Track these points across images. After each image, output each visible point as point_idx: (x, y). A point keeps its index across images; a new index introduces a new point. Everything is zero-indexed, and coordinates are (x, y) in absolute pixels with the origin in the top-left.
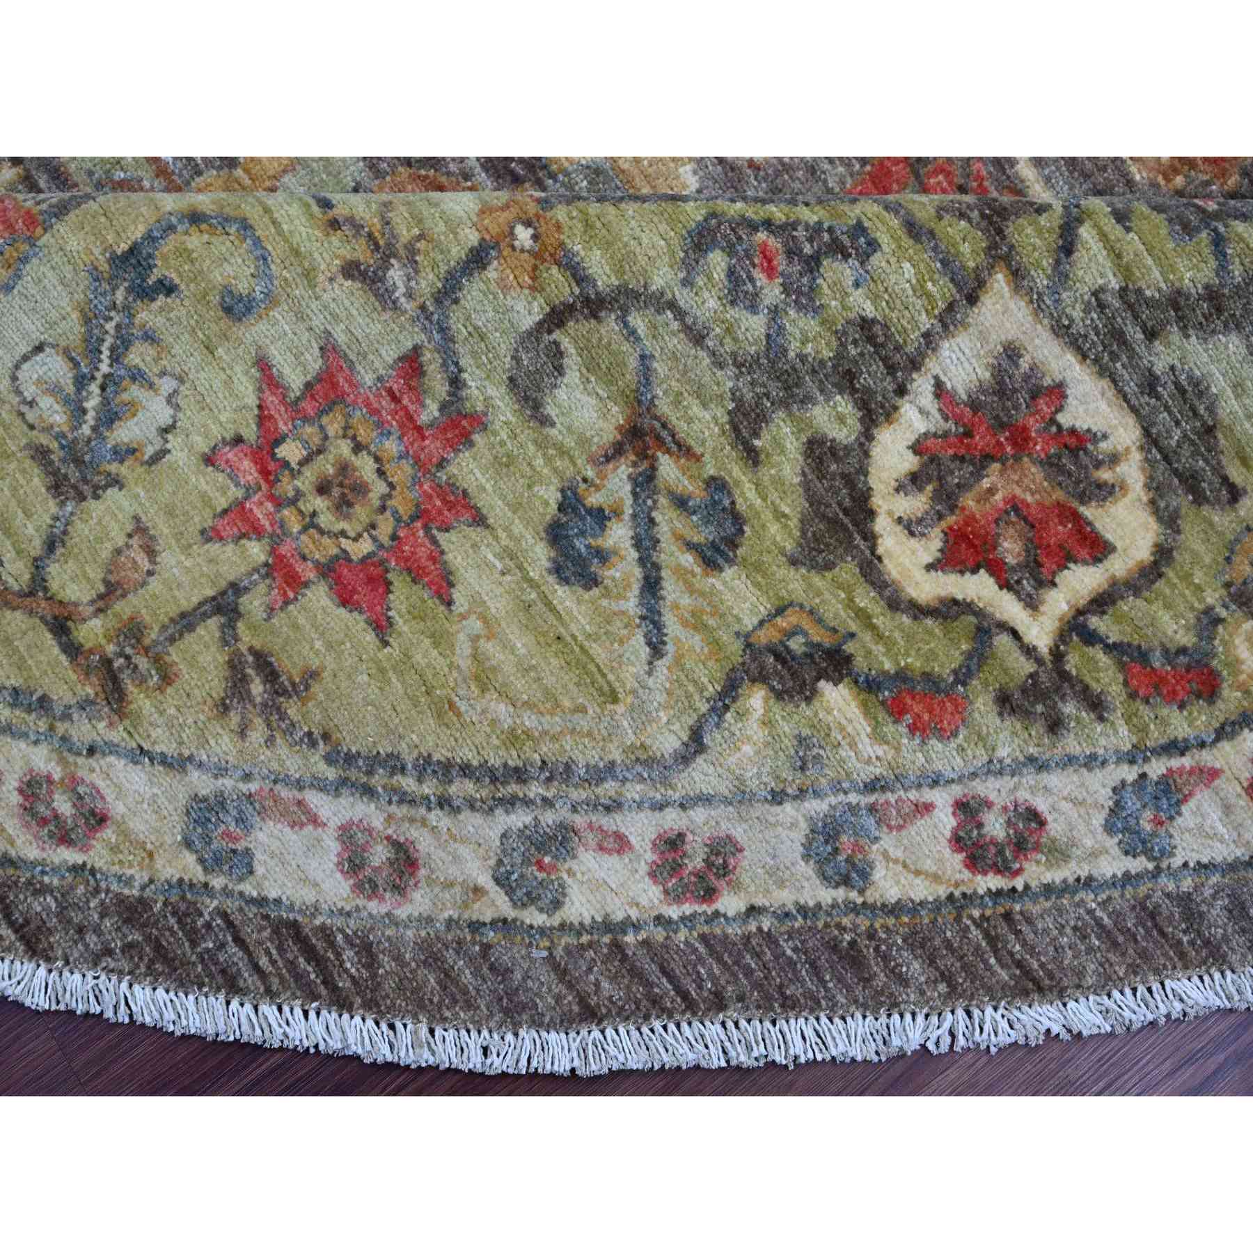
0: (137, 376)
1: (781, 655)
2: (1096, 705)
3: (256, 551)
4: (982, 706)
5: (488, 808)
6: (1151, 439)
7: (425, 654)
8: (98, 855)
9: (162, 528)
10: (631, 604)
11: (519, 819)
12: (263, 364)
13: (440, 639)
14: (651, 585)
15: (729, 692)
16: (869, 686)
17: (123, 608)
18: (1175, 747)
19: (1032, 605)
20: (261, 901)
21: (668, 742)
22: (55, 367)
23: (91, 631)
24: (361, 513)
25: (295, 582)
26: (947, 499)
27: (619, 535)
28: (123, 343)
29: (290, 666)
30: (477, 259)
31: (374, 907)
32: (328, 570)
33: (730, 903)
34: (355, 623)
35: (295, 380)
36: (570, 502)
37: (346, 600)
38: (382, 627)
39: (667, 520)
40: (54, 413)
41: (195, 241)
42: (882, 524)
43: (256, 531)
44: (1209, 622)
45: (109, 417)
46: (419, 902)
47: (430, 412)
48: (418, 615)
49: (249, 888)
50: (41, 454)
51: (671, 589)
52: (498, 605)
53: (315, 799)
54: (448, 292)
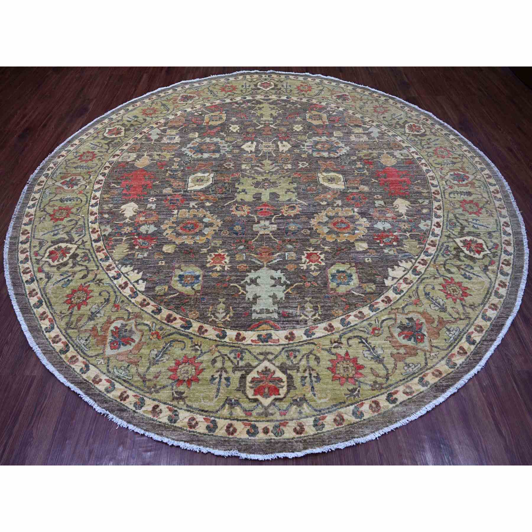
0: (436, 300)
1: (484, 269)
2: (496, 252)
3: (458, 300)
4: (494, 259)
5: (491, 296)
6: (473, 236)
7: (475, 293)
8: (485, 330)
9: (453, 306)
10: (475, 277)
11: (493, 294)
12: (439, 290)
13: (474, 291)
14: (474, 274)
15: (486, 274)
16: (489, 265)
17: (460, 313)
18: (502, 249)
19: (486, 251)
20: (495, 319)
21: (489, 280)
22: (432, 305)
23: (462, 317)
24: (457, 290)
25: (463, 299)
26: (473, 251)
27: (467, 274)
28: (432, 299)
29: (472, 304)
30: (437, 270)
31: (498, 310)
32: (462, 296)
33: (508, 284)
34: (469, 297)
35: (442, 288)
36: (463, 275)
37: (466, 296)
38: (471, 295)
39: (467, 269)
40: (437, 308)
41: (426, 289)
42: (474, 256)
43: (456, 300)
44: (491, 241)
45: (439, 304)
46: (499, 306)
47: (450, 280)
48: (470, 292)
49: (493, 319)
50: (441, 311)
51: (474, 273)
52: (472, 286)
53: (485, 308)
54: (439, 274)
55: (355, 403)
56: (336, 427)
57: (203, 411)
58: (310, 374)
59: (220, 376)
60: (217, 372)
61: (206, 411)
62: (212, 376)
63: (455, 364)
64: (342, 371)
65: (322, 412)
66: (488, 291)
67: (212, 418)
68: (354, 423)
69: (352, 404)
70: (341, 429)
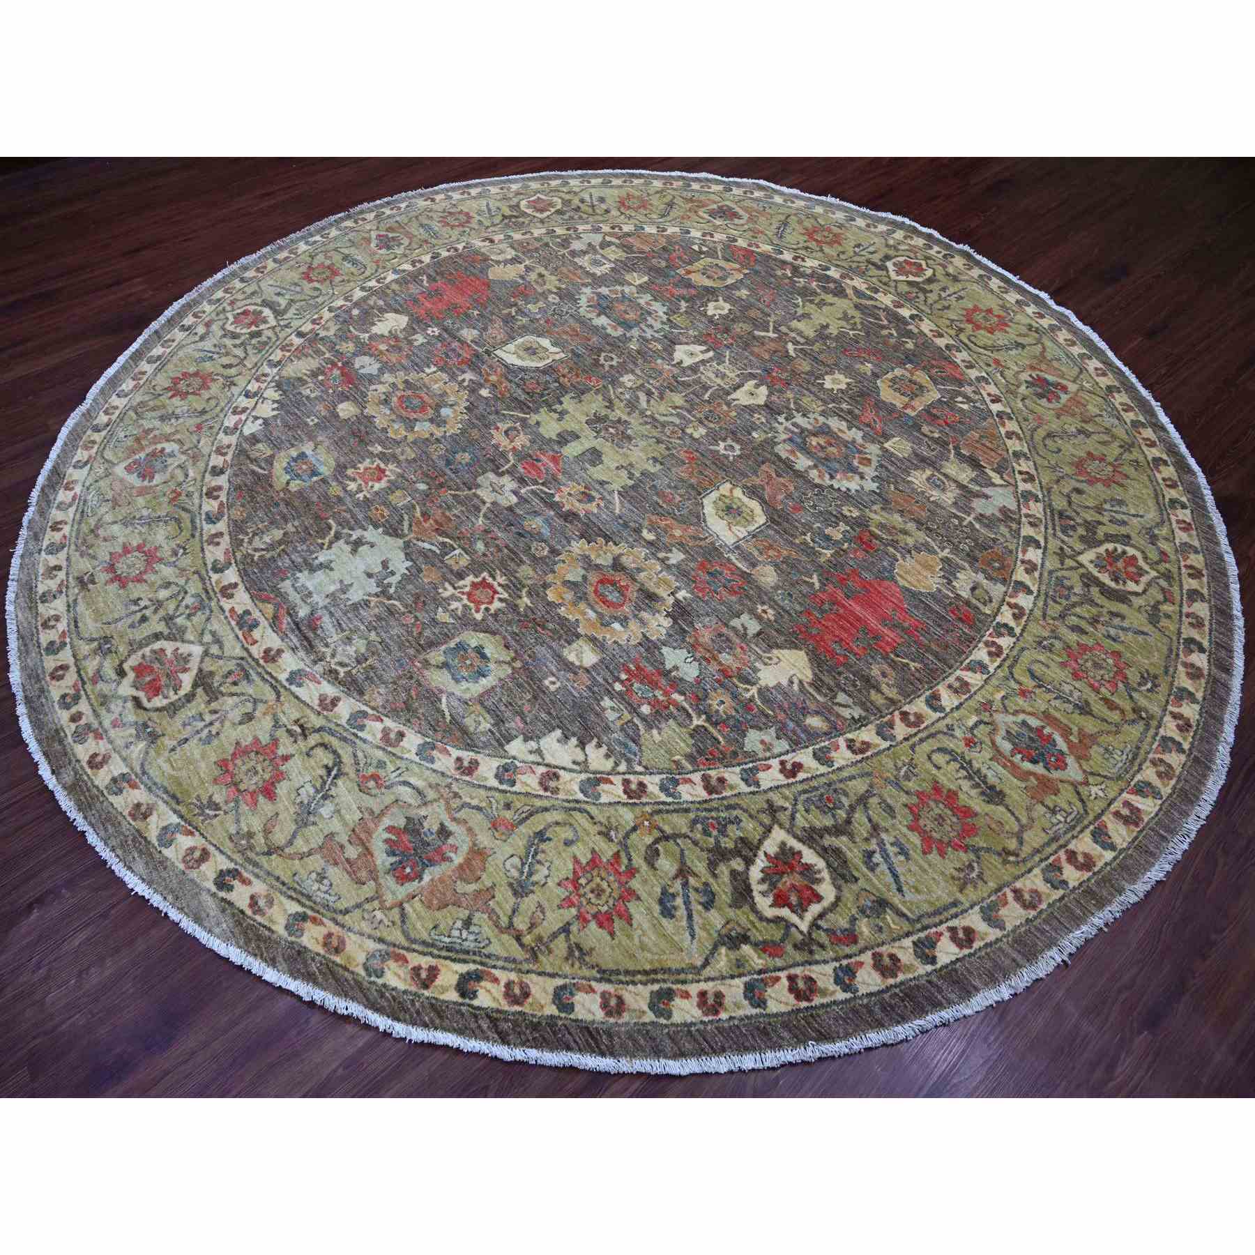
0: (539, 862)
1: (730, 937)
2: (822, 947)
3: (574, 911)
4: (789, 948)
5: (646, 983)
6: (829, 865)
7: (625, 941)
8: (526, 1009)
9: (546, 904)
10: (684, 923)
11: (656, 987)
12: (575, 857)
13: (629, 937)
14: (690, 917)
15: (715, 948)
16: (755, 945)
17: (536, 931)
18: (848, 956)
19: (801, 918)
20: (576, 1021)
21: (699, 963)
22: (516, 860)
23: (527, 939)
24: (604, 898)
25: (586, 921)
26: (773, 885)
27: (679, 901)
28: (536, 853)
29: (586, 947)
30: (634, 829)
31: (612, 1020)
32: (595, 916)
33: (724, 1016)
34: (604, 934)
35: (584, 861)
36: (664, 892)
37: (601, 925)
38: (612, 934)
39: (693, 896)
40: (515, 874)
41: (557, 828)
42: (755, 893)
43: (572, 905)
44: (853, 920)
45: (531, 874)
46: (626, 1017)
47: (623, 868)
48: (622, 929)
49: (572, 1016)
50: (511, 885)
51: (696, 917)
52: (646, 926)
53: (593, 984)
54: (627, 836)
55: (185, 821)
56: (126, 813)
57: (76, 622)
58: (211, 724)
59: (146, 607)
60: (150, 600)
61: (76, 627)
62: (140, 599)
63: (380, 974)
64: (244, 768)
65: (145, 778)
66: (655, 971)
67: (68, 640)
68: (145, 838)
69: (181, 817)
70: (124, 823)
